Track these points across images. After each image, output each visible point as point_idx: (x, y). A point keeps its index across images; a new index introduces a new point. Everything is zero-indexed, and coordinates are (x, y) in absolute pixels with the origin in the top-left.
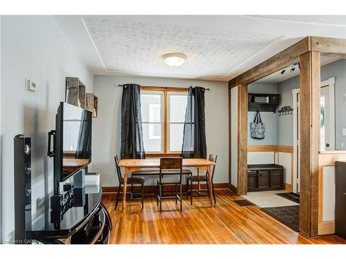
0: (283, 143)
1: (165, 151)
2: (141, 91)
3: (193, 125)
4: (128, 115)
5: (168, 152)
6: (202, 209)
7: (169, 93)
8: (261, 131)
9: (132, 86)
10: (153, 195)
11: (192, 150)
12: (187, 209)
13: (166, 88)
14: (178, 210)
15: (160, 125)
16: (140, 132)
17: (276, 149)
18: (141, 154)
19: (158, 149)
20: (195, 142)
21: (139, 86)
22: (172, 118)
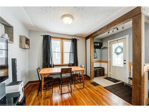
0: (103, 60)
1: (62, 63)
2: (52, 39)
3: (73, 53)
4: (46, 49)
5: (63, 64)
6: (80, 90)
7: (63, 40)
8: (96, 55)
9: (47, 36)
10: (57, 82)
11: (73, 63)
12: (74, 90)
13: (62, 38)
14: (70, 92)
15: (60, 53)
16: (51, 56)
17: (100, 61)
18: (52, 65)
19: (59, 63)
20: (74, 60)
21: (51, 37)
22: (65, 51)
